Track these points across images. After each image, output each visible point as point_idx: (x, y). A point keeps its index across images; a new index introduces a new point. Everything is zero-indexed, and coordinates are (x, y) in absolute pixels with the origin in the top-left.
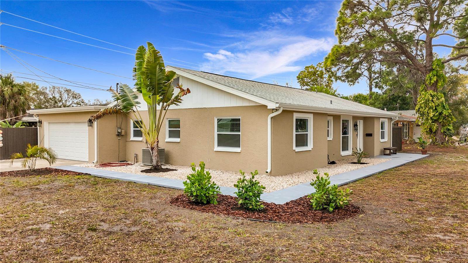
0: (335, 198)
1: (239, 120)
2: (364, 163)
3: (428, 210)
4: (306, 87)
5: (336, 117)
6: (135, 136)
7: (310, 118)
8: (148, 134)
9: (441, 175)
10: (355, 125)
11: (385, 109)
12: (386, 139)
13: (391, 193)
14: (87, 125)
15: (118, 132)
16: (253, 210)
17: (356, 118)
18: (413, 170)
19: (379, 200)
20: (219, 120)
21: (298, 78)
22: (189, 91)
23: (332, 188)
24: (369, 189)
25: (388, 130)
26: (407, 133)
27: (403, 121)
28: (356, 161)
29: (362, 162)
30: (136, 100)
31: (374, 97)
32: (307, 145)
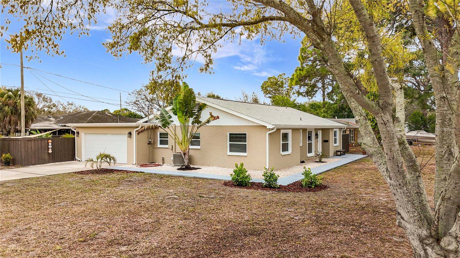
0: (315, 181)
1: (246, 134)
2: (324, 162)
3: (361, 186)
4: (269, 95)
5: (304, 130)
6: (161, 144)
7: (290, 132)
8: (181, 144)
9: (372, 169)
10: (317, 135)
11: (336, 117)
12: (337, 144)
13: (343, 179)
14: (127, 136)
15: (149, 142)
16: (274, 188)
17: (316, 130)
18: (356, 166)
19: (336, 182)
20: (230, 134)
21: (262, 87)
22: (218, 118)
23: (313, 176)
24: (330, 177)
25: (339, 137)
26: (353, 137)
27: (350, 129)
28: (318, 160)
29: (322, 161)
30: (171, 119)
31: (327, 107)
32: (288, 151)
